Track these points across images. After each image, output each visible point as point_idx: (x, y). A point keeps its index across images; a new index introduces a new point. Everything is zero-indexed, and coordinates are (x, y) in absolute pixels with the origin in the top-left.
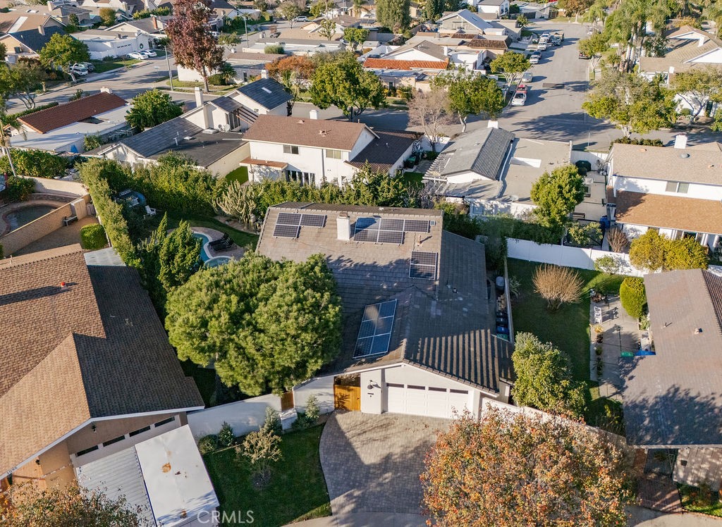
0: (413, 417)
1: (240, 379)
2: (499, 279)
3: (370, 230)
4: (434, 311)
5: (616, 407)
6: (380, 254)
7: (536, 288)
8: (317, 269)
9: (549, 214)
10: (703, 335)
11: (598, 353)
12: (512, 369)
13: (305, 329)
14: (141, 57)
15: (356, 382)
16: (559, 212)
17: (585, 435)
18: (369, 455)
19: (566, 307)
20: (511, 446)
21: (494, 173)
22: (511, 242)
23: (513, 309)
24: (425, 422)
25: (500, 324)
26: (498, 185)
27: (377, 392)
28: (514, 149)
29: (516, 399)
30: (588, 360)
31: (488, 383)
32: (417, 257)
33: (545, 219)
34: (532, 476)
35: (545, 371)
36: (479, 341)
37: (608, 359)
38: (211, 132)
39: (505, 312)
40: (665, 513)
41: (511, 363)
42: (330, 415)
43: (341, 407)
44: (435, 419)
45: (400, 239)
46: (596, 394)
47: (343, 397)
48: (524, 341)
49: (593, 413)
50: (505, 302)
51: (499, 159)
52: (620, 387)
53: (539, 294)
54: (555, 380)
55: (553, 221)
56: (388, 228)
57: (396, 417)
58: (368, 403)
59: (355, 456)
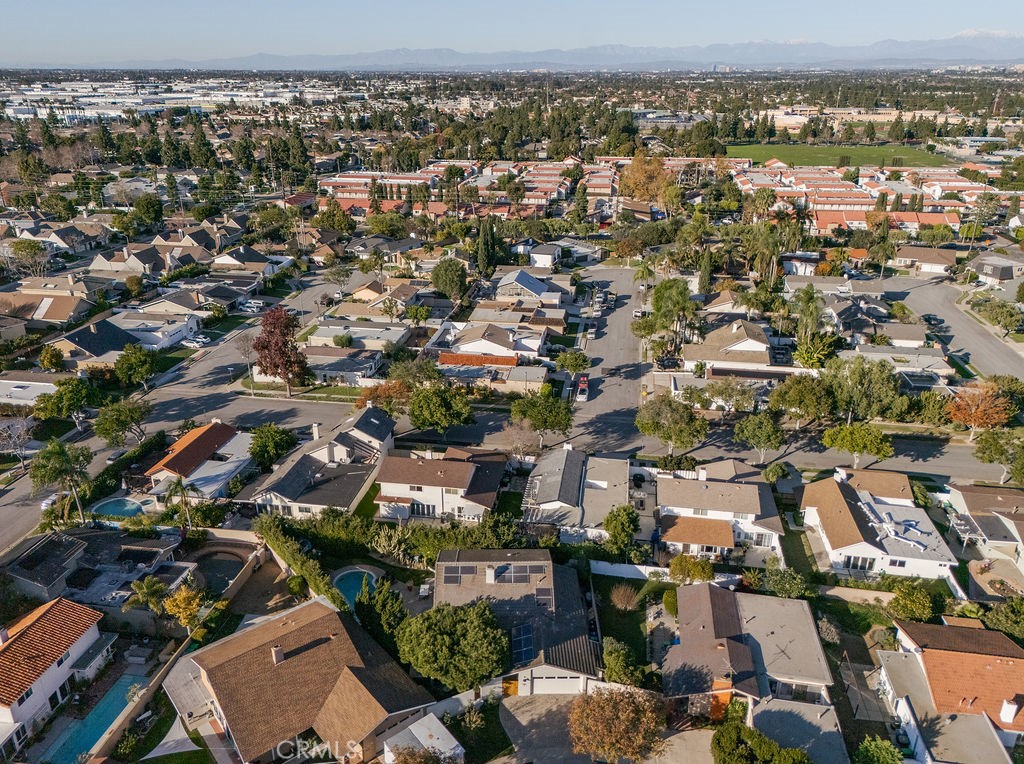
0: (549, 695)
1: (457, 684)
2: (588, 594)
3: (506, 574)
4: (555, 628)
5: (659, 677)
6: (514, 591)
7: (611, 601)
8: (487, 612)
9: (617, 543)
10: (705, 630)
11: (651, 643)
12: (603, 662)
13: (492, 653)
14: (197, 345)
15: (515, 678)
16: (623, 542)
17: (640, 694)
18: (524, 720)
19: (631, 613)
20: (608, 705)
21: (575, 500)
22: (593, 563)
23: (599, 620)
24: (556, 697)
25: (591, 630)
26: (577, 511)
27: (528, 683)
28: (586, 471)
29: (606, 679)
30: (646, 647)
31: (591, 672)
32: (540, 591)
33: (615, 547)
34: (618, 718)
35: (621, 663)
36: (581, 644)
37: (657, 646)
38: (334, 465)
39: (594, 620)
40: (683, 731)
41: (602, 659)
42: (499, 699)
43: (506, 694)
44: (561, 695)
45: (525, 579)
46: (647, 670)
47: (508, 688)
48: (608, 643)
49: (647, 682)
50: (594, 613)
51: (577, 485)
52: (660, 666)
53: (614, 606)
54: (627, 667)
55: (619, 548)
56: (519, 572)
57: (540, 696)
58: (522, 690)
59: (518, 723)
